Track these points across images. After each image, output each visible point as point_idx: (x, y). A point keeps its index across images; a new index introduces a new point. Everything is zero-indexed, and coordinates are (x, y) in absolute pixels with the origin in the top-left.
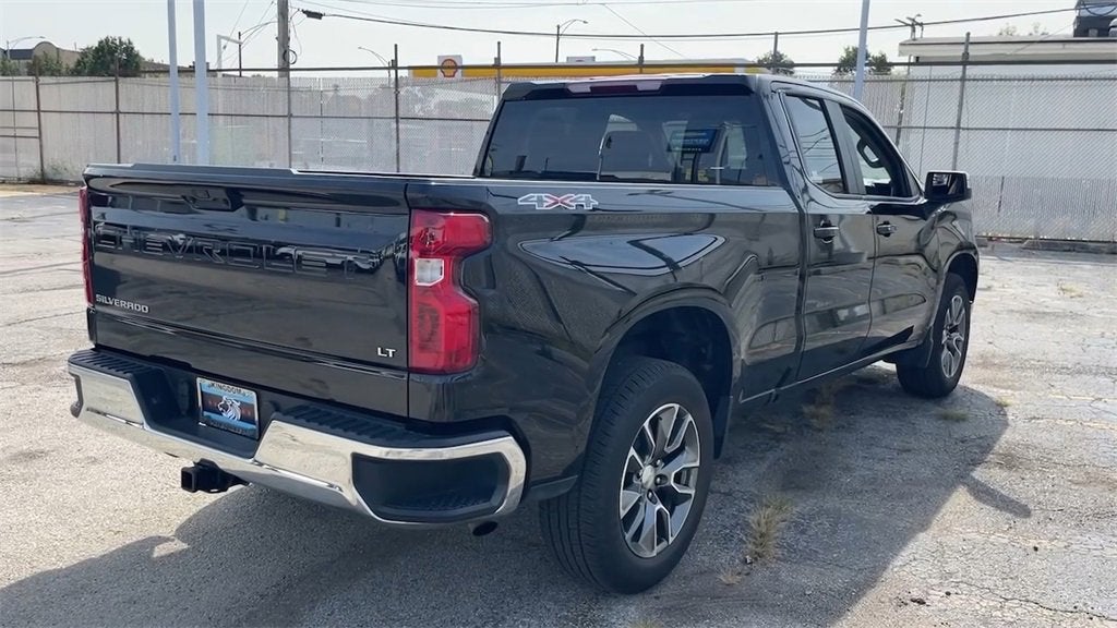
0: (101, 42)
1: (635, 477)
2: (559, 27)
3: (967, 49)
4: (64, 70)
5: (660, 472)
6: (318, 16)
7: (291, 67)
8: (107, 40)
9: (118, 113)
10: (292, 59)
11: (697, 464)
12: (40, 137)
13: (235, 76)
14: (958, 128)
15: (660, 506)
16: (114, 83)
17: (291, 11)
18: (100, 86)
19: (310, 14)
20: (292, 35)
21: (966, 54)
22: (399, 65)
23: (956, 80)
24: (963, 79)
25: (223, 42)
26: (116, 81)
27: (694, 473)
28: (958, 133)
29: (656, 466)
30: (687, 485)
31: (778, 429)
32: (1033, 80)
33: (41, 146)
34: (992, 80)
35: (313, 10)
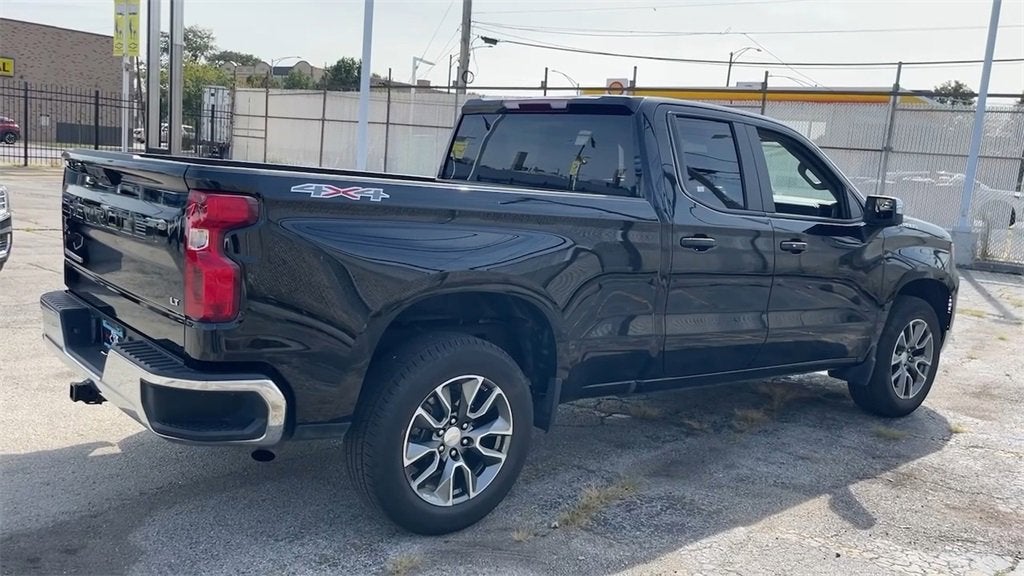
0: (339, 62)
1: (435, 435)
2: (732, 55)
4: (311, 85)
5: (466, 434)
6: (494, 42)
7: (468, 85)
8: (343, 61)
9: (323, 120)
10: (469, 80)
11: (510, 432)
12: (265, 138)
13: (445, 93)
15: (461, 463)
16: (322, 96)
17: (473, 37)
18: (312, 98)
19: (487, 40)
20: (471, 58)
22: (548, 86)
25: (418, 62)
26: (325, 94)
27: (508, 440)
29: (462, 429)
30: (500, 450)
31: (696, 425)
33: (265, 145)
35: (490, 37)
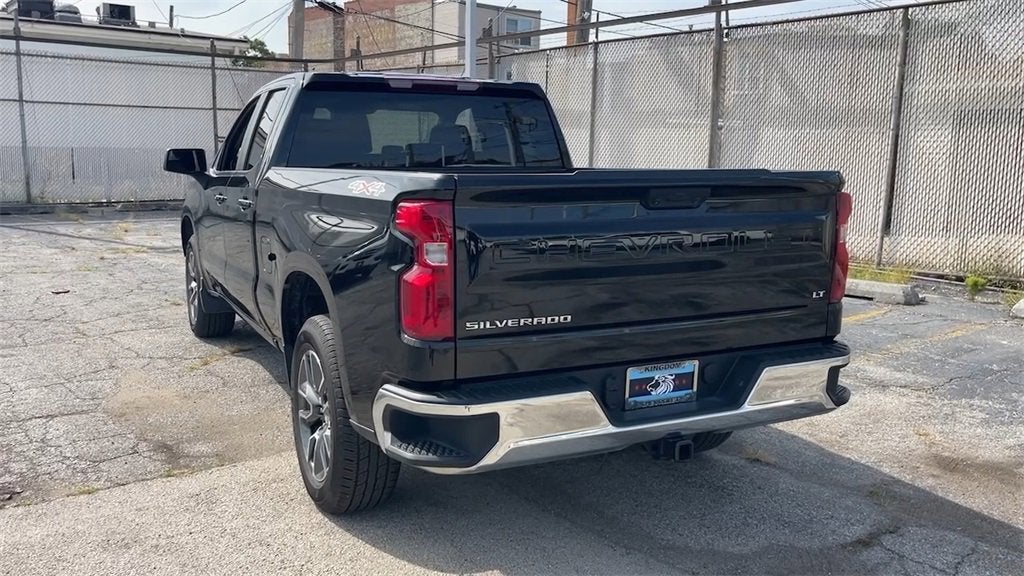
3: (17, 24)
14: (21, 100)
21: (17, 29)
23: (11, 54)
24: (18, 54)
28: (22, 107)
32: (84, 59)
34: (46, 56)
